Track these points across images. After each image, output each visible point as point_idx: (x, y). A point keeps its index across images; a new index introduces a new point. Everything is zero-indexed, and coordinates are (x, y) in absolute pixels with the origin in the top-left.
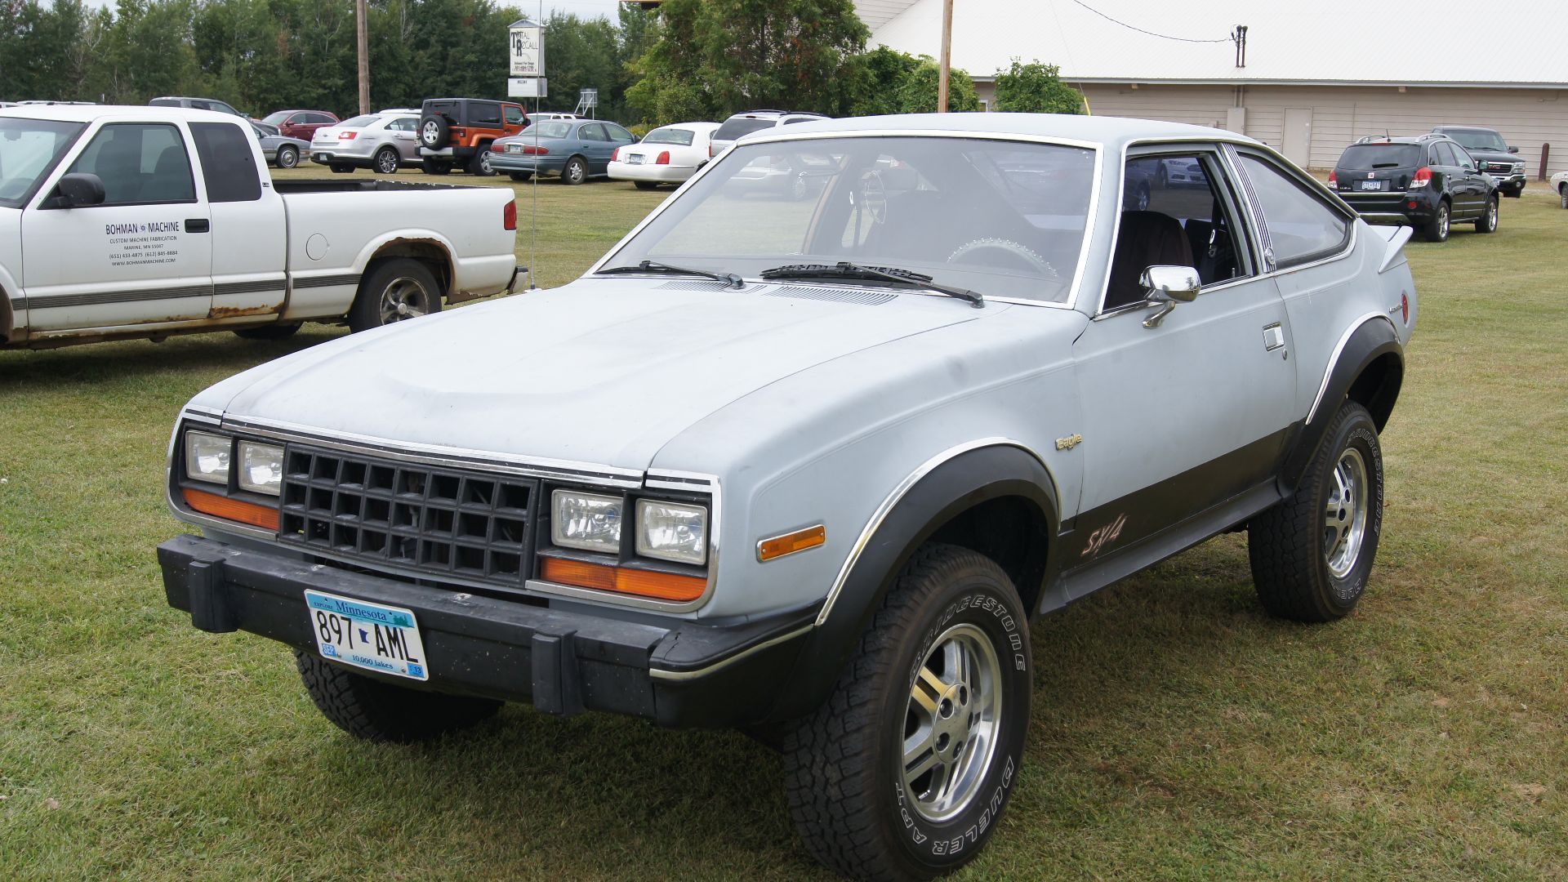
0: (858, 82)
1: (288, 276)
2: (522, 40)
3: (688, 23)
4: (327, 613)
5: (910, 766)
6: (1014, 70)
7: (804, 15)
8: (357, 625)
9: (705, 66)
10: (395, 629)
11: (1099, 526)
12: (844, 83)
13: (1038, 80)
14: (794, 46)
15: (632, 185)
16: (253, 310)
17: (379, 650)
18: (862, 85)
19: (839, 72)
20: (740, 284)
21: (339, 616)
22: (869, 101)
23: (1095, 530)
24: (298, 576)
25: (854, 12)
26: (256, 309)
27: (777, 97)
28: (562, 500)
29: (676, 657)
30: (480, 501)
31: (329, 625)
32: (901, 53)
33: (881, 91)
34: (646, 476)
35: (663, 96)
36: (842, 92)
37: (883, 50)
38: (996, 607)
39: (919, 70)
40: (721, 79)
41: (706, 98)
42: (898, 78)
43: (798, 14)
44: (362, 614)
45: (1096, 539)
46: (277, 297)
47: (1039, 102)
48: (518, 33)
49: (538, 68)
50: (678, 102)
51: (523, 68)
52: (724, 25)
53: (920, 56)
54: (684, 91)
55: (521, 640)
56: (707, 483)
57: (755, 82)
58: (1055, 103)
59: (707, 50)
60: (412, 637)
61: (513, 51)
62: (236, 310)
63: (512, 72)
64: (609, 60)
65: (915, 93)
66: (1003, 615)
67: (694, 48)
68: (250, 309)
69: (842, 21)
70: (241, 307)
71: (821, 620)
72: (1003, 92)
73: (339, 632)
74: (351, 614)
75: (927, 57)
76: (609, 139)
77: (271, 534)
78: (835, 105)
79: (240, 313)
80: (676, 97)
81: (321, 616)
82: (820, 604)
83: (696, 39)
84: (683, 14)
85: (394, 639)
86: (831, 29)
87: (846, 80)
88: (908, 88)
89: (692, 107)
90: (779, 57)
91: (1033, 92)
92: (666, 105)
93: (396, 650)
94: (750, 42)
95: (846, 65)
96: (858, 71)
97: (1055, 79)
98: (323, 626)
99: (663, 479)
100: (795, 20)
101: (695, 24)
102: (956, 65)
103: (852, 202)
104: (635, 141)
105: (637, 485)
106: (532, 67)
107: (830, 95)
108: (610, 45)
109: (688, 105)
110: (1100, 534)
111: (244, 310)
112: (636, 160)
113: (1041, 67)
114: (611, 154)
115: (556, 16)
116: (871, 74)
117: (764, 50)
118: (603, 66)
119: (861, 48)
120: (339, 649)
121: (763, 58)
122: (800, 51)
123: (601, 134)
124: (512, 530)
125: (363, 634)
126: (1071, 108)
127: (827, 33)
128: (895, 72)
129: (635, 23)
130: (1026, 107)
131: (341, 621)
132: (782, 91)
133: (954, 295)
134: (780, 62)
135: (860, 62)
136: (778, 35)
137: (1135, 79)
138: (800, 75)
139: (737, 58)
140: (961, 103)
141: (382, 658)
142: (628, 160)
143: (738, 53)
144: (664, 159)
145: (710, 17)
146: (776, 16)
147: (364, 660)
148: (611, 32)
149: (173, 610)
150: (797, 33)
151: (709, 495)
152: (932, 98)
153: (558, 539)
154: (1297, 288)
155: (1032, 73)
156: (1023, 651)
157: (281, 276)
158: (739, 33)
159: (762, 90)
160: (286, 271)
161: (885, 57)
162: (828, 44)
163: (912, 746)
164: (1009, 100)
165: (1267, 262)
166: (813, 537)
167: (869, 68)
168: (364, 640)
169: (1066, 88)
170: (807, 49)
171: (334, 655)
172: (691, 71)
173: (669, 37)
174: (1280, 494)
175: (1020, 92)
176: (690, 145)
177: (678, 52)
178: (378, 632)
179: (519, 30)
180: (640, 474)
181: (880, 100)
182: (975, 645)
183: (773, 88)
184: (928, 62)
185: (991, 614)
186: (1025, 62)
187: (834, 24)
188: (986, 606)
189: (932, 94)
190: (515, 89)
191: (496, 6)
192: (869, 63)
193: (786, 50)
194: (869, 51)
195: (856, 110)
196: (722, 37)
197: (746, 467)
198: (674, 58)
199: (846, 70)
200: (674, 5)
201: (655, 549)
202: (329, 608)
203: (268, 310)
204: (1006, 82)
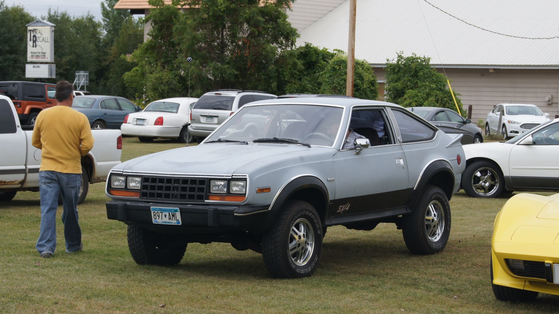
0: (290, 69)
1: (26, 167)
2: (37, 35)
3: (169, 27)
4: (156, 212)
5: (291, 250)
6: (399, 60)
7: (252, 22)
8: (164, 214)
9: (180, 57)
10: (174, 213)
11: (342, 204)
12: (280, 70)
13: (416, 68)
14: (244, 43)
15: (138, 139)
16: (11, 182)
17: (169, 219)
18: (293, 71)
19: (277, 62)
20: (247, 144)
21: (159, 212)
22: (298, 82)
23: (340, 205)
24: (147, 205)
25: (288, 20)
26: (13, 182)
27: (233, 80)
28: (212, 183)
29: (240, 211)
30: (193, 184)
31: (156, 215)
32: (321, 48)
33: (307, 75)
34: (232, 176)
35: (151, 78)
36: (279, 75)
37: (308, 46)
38: (312, 216)
39: (333, 60)
40: (193, 67)
41: (183, 80)
42: (319, 66)
43: (248, 21)
44: (165, 210)
45: (341, 208)
46: (21, 177)
47: (417, 83)
48: (34, 30)
49: (49, 57)
50: (162, 83)
51: (37, 57)
52: (196, 29)
53: (334, 50)
54: (166, 75)
55: (205, 212)
56: (246, 176)
57: (217, 69)
58: (428, 83)
59: (184, 47)
60: (178, 215)
61: (30, 43)
62: (5, 182)
63: (29, 59)
64: (94, 47)
65: (330, 76)
66: (314, 218)
67: (173, 45)
68: (10, 182)
69: (279, 26)
70: (7, 181)
71: (270, 209)
72: (392, 76)
73: (159, 216)
74: (162, 211)
75: (339, 51)
76: (120, 109)
77: (138, 198)
78: (274, 85)
79: (6, 183)
80: (161, 79)
81: (154, 213)
82: (269, 205)
83: (175, 39)
84: (165, 21)
85: (173, 216)
86: (271, 31)
87: (282, 67)
88: (325, 73)
89: (172, 86)
90: (234, 51)
91: (412, 76)
92: (153, 85)
93: (174, 218)
94: (214, 41)
95: (282, 57)
96: (290, 61)
97: (428, 66)
98: (155, 215)
99: (236, 176)
100: (245, 26)
101: (174, 28)
102: (359, 56)
103: (278, 125)
104: (138, 110)
105: (231, 177)
106: (44, 56)
107: (270, 78)
108: (95, 35)
109: (169, 85)
110: (342, 207)
111: (8, 182)
112: (141, 122)
113: (417, 58)
114: (124, 119)
115: (52, 13)
116: (299, 64)
117: (223, 46)
118: (90, 52)
119: (292, 45)
120: (158, 220)
121: (223, 52)
122: (249, 47)
123: (114, 105)
124: (202, 190)
125: (165, 216)
126: (439, 87)
127: (269, 35)
128: (316, 62)
129: (115, 19)
130: (408, 86)
131: (160, 213)
132: (236, 76)
133: (304, 145)
134: (235, 55)
135: (291, 54)
136: (234, 36)
137: (491, 65)
138: (249, 64)
139: (204, 52)
140: (363, 84)
141: (170, 221)
142: (135, 123)
143: (205, 48)
144: (159, 122)
145: (185, 23)
146: (232, 23)
147: (165, 222)
148: (95, 26)
149: (109, 220)
150: (247, 35)
151: (246, 178)
152: (342, 80)
153: (212, 191)
154: (410, 149)
155: (412, 62)
156: (319, 229)
157: (23, 167)
158: (205, 35)
159: (222, 75)
160: (25, 165)
161: (309, 51)
162: (268, 42)
163: (291, 246)
164: (396, 81)
165: (399, 140)
166: (268, 189)
167: (298, 59)
168: (165, 217)
169: (436, 73)
170: (254, 46)
171: (157, 222)
172: (171, 61)
173: (155, 37)
174: (407, 210)
175: (404, 76)
176: (177, 113)
177: (161, 47)
178: (169, 214)
179: (35, 28)
180: (231, 175)
181: (306, 82)
182: (307, 225)
183: (230, 73)
184: (340, 55)
185: (311, 217)
186: (407, 54)
187: (273, 28)
188: (309, 215)
189: (342, 77)
190: (31, 72)
191: (5, 5)
192: (298, 55)
193: (238, 46)
194: (297, 47)
195: (289, 89)
196: (194, 37)
197: (254, 173)
198: (158, 52)
199: (282, 60)
200: (159, 15)
201: (234, 191)
202: (157, 210)
203: (17, 182)
204: (394, 69)
